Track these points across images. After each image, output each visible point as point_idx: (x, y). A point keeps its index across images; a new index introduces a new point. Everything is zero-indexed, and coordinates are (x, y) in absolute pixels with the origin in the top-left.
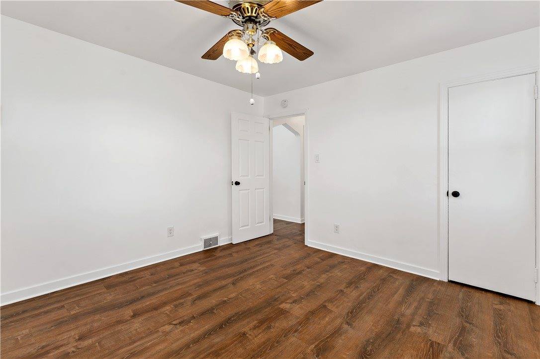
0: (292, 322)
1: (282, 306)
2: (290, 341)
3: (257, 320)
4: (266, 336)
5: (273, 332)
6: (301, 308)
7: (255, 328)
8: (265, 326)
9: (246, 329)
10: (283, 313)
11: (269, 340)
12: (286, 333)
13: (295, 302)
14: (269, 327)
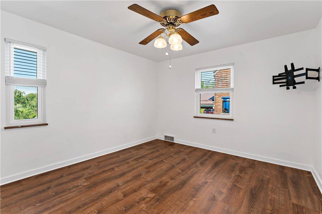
0: (148, 186)
1: (154, 195)
2: (151, 178)
3: (168, 186)
4: (161, 179)
5: (159, 181)
6: (141, 194)
7: (168, 182)
8: (163, 183)
9: (172, 181)
10: (153, 191)
11: (160, 178)
12: (152, 181)
13: (144, 199)
14: (161, 182)
